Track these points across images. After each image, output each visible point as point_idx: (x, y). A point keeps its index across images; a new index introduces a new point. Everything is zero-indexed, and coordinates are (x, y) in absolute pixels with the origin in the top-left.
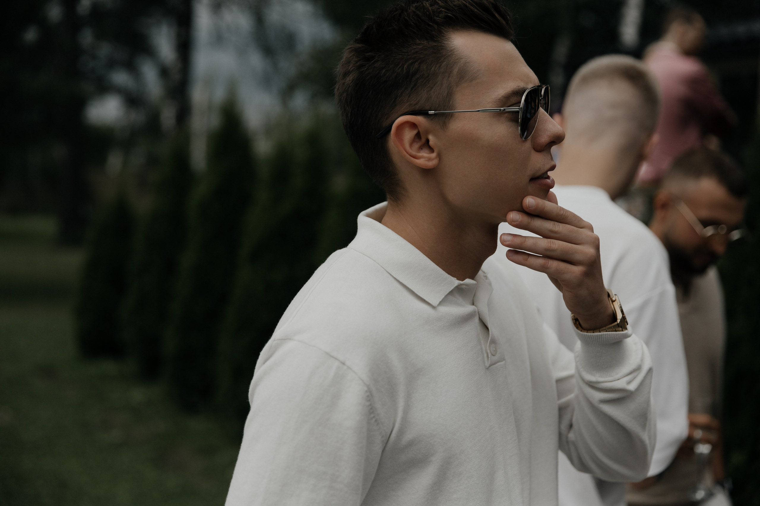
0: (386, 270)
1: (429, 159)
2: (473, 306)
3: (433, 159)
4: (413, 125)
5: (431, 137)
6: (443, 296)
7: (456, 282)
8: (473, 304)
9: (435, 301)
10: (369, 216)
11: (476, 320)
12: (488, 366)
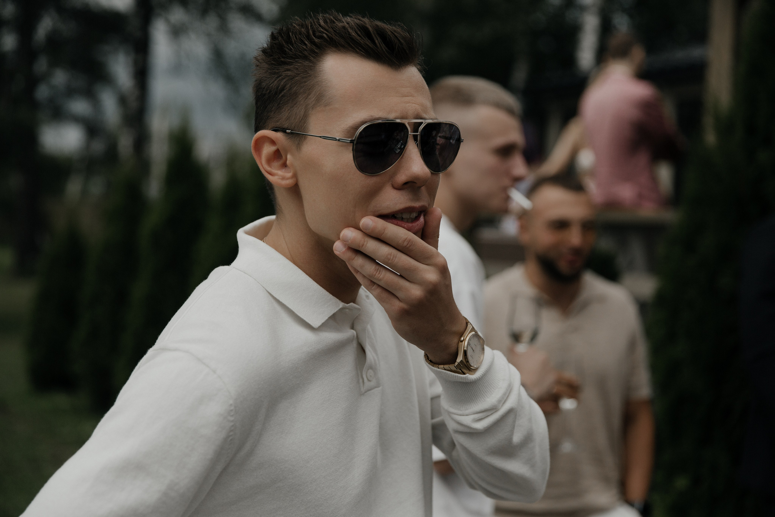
0: (266, 289)
1: (283, 178)
2: (352, 331)
3: (288, 179)
4: (273, 142)
5: (289, 157)
6: (327, 318)
7: (341, 305)
8: (352, 328)
9: (316, 322)
10: (248, 233)
11: (355, 344)
12: (364, 391)
